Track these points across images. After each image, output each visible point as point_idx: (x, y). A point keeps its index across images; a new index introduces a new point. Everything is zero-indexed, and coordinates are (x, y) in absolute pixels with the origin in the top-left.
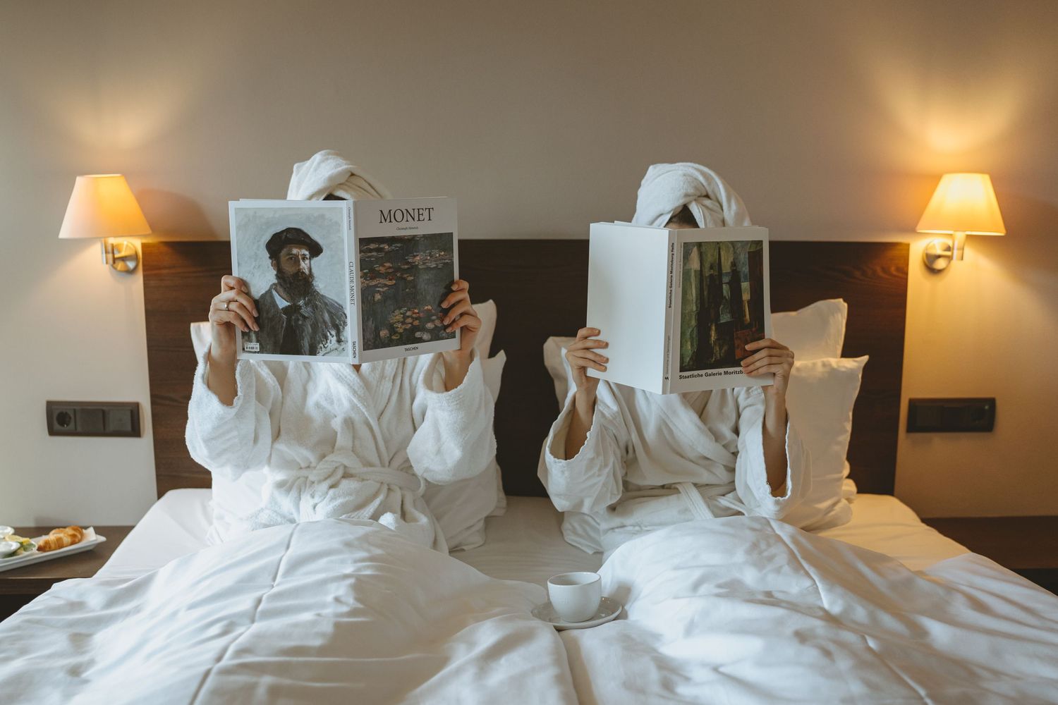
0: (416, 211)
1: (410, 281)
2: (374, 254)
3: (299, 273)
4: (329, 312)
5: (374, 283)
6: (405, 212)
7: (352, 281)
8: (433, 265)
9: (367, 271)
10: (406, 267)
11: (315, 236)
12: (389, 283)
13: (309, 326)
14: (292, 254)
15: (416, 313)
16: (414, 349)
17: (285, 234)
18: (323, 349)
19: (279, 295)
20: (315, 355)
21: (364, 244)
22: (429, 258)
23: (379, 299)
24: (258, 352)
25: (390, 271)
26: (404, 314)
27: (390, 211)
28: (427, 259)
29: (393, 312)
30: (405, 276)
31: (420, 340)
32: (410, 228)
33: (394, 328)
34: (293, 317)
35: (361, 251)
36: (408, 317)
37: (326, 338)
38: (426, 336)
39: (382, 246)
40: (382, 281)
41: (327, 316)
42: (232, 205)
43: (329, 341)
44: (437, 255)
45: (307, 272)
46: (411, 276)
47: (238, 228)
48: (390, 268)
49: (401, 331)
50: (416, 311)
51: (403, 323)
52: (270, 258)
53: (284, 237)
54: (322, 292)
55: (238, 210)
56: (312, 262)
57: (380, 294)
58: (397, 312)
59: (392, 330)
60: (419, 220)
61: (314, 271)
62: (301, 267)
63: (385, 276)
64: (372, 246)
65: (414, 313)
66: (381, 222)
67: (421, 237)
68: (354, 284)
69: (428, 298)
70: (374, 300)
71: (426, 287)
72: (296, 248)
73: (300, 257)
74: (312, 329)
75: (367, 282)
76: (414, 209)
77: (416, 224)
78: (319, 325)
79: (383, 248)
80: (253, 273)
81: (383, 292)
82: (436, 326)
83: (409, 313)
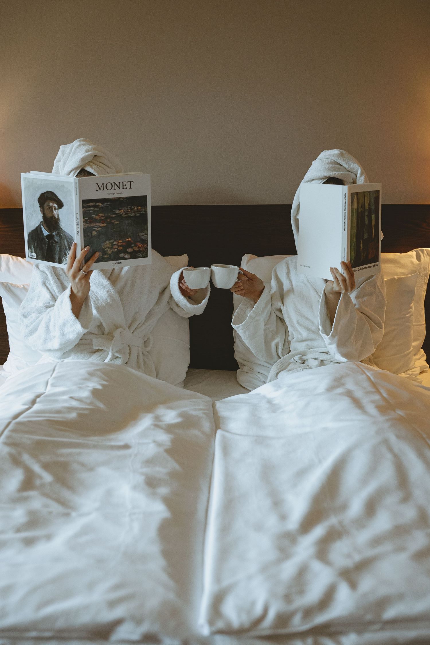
0: (121, 184)
1: (116, 224)
2: (93, 209)
3: (53, 217)
4: (67, 241)
5: (91, 225)
6: (113, 184)
7: (77, 224)
8: (133, 215)
9: (87, 218)
10: (114, 216)
11: (60, 197)
12: (102, 225)
13: (58, 247)
14: (50, 206)
15: (120, 243)
16: (119, 263)
17: (46, 194)
18: (65, 261)
19: (44, 228)
20: (61, 264)
21: (85, 203)
22: (130, 210)
23: (95, 235)
24: (35, 259)
25: (103, 218)
26: (112, 243)
27: (103, 184)
28: (128, 211)
29: (105, 242)
30: (113, 221)
31: (123, 258)
32: (117, 193)
33: (105, 251)
34: (51, 241)
35: (83, 207)
36: (115, 245)
37: (66, 255)
38: (126, 256)
39: (97, 204)
40: (97, 224)
41: (66, 242)
42: (23, 175)
43: (67, 257)
44: (136, 209)
45: (56, 216)
46: (117, 221)
47: (25, 188)
48: (102, 216)
49: (110, 253)
50: (121, 241)
51: (112, 248)
52: (40, 207)
53: (46, 196)
54: (64, 229)
55: (25, 179)
56: (59, 211)
57: (96, 232)
58: (107, 242)
59: (104, 252)
60: (123, 188)
61: (60, 216)
62: (54, 214)
63: (100, 221)
64: (91, 204)
65: (119, 243)
66: (97, 190)
67: (125, 199)
68: (79, 226)
69: (129, 234)
70: (92, 235)
71: (127, 228)
72: (52, 202)
73: (53, 208)
74: (59, 249)
75: (88, 225)
76: (120, 182)
77: (121, 190)
78: (63, 247)
79: (98, 205)
80: (32, 214)
81: (98, 230)
82: (134, 251)
83: (115, 243)
